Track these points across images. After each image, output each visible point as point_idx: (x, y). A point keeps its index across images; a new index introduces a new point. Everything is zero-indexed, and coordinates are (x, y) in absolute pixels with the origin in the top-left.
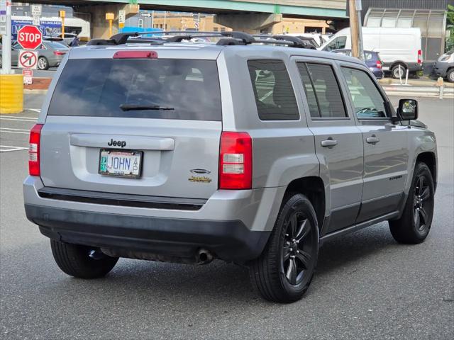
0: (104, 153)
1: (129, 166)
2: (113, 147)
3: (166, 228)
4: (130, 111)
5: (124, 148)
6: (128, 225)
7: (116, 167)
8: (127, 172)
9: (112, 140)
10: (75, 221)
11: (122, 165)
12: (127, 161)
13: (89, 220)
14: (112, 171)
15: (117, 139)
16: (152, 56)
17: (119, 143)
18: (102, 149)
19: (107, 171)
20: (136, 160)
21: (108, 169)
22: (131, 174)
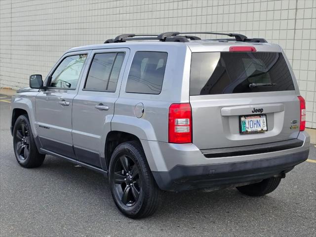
0: (242, 119)
1: (260, 125)
2: (255, 113)
7: (252, 127)
9: (255, 109)
11: (255, 125)
12: (258, 122)
14: (250, 130)
16: (254, 50)
17: (259, 110)
19: (247, 131)
20: (263, 120)
21: (247, 129)
22: (262, 130)
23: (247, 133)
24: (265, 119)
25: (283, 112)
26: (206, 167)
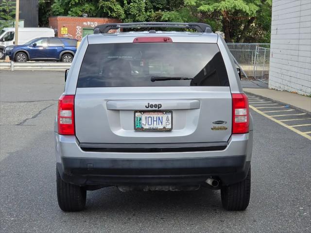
0: (137, 114)
1: (162, 123)
2: (150, 109)
3: (201, 165)
4: (156, 81)
5: (160, 109)
6: (169, 166)
7: (150, 123)
8: (160, 127)
9: (149, 104)
10: (120, 167)
11: (155, 122)
12: (159, 119)
13: (134, 166)
14: (147, 127)
15: (154, 103)
16: (168, 41)
17: (155, 106)
18: (136, 111)
19: (142, 128)
20: (167, 117)
21: (143, 126)
22: (164, 128)
23: (142, 130)
24: (170, 116)
25: (199, 110)
26: (82, 160)
